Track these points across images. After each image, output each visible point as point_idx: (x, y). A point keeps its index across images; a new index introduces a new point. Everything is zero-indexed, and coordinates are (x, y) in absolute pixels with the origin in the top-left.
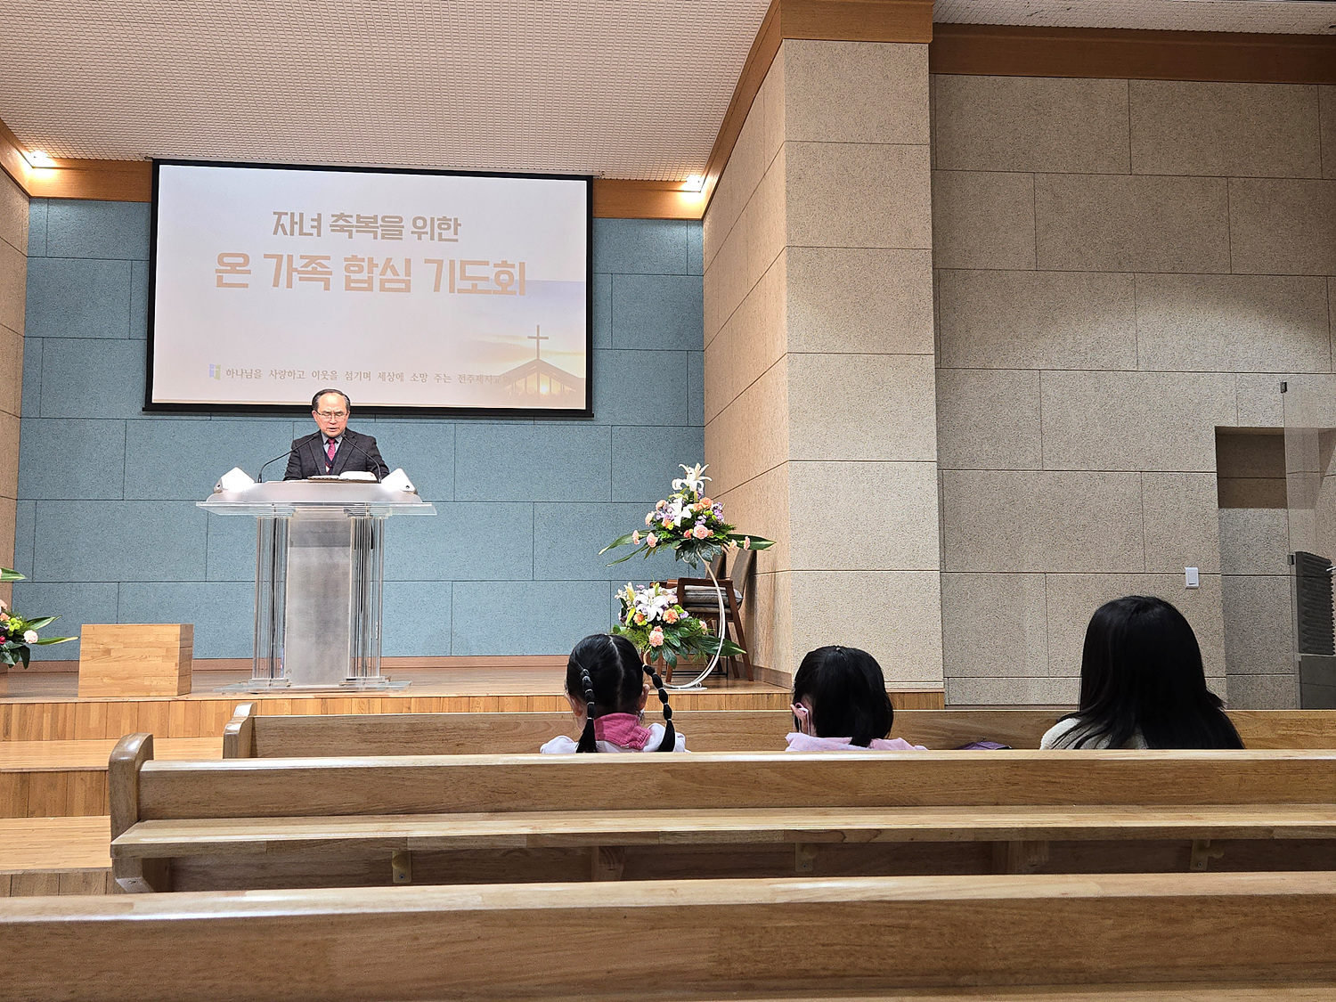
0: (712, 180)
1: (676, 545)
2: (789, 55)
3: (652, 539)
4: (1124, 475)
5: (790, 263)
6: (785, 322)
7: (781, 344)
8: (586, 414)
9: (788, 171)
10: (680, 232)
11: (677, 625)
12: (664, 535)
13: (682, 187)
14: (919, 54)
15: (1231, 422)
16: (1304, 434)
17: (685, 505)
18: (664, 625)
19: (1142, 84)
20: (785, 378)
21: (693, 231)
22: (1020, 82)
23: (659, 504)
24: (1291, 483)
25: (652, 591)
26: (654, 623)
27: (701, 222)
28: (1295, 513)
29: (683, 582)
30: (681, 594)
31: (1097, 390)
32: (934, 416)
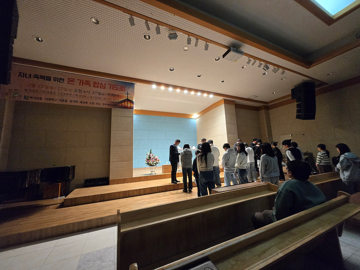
5: (226, 125)
13: (193, 115)
27: (196, 119)
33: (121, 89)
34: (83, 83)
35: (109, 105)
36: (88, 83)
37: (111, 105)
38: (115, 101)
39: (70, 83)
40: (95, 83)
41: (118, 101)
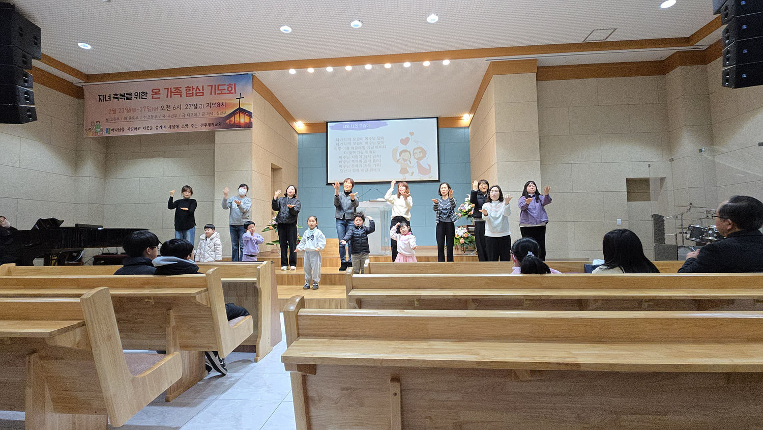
0: (472, 115)
1: (467, 216)
2: (495, 80)
3: (460, 214)
4: (598, 193)
5: (497, 138)
6: (496, 153)
7: (495, 160)
8: (439, 181)
9: (495, 112)
10: (463, 130)
11: (467, 238)
12: (463, 213)
13: (462, 118)
14: (533, 76)
15: (631, 177)
16: (655, 179)
17: (469, 205)
18: (464, 238)
19: (600, 79)
20: (496, 169)
21: (466, 130)
22: (563, 81)
23: (461, 205)
24: (652, 193)
25: (460, 229)
26: (461, 237)
27: (469, 127)
28: (652, 202)
29: (468, 226)
30: (468, 229)
31: (589, 169)
32: (540, 178)
33: (228, 90)
34: (171, 92)
35: (209, 125)
36: (178, 91)
37: (213, 124)
38: (220, 116)
39: (155, 96)
40: (188, 88)
41: (224, 115)
